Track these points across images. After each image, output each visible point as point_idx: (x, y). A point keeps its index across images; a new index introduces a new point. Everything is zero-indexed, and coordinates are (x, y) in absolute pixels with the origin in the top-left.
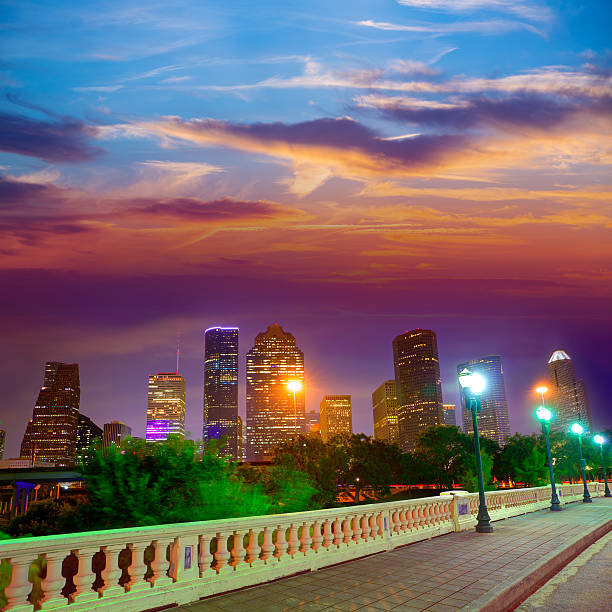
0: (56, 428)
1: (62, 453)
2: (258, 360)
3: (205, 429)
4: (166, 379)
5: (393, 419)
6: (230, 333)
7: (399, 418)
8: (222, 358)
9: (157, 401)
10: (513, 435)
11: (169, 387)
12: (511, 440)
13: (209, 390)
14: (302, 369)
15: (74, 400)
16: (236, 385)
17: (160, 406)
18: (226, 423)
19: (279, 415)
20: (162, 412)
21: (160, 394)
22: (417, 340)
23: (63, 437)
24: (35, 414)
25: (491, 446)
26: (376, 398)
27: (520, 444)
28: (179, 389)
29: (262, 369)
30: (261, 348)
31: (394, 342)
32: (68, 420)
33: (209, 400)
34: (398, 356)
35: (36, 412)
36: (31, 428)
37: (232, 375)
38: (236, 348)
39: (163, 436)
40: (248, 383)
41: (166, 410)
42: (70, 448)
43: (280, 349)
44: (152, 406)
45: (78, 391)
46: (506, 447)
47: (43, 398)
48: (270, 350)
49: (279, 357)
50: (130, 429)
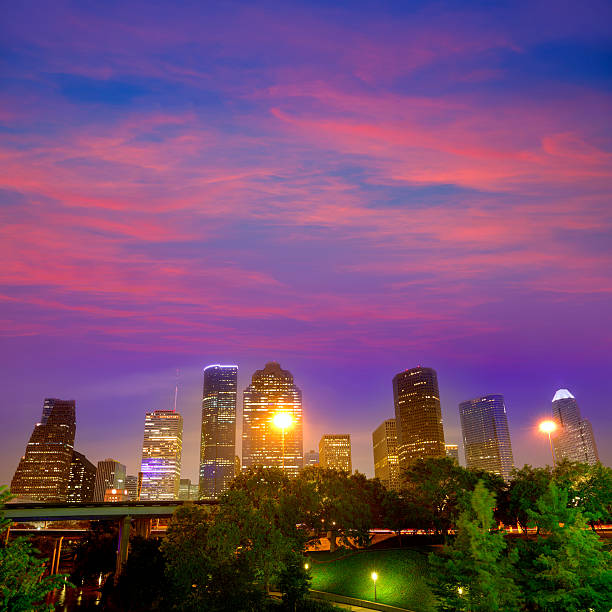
0: (49, 466)
1: (54, 492)
2: (255, 397)
3: (202, 469)
4: (163, 417)
5: (393, 459)
6: (229, 371)
7: (400, 457)
8: (220, 396)
9: (154, 438)
10: (521, 468)
11: (165, 425)
12: (519, 474)
13: (206, 429)
14: (300, 407)
15: (69, 436)
16: (234, 424)
17: (156, 444)
18: (223, 462)
19: (276, 454)
20: (157, 450)
21: (157, 432)
22: (417, 379)
23: (55, 474)
24: (28, 450)
25: (494, 483)
26: (376, 437)
27: (530, 478)
28: (176, 427)
29: (259, 407)
30: (259, 386)
31: (394, 381)
32: (61, 457)
33: (206, 438)
34: (398, 394)
35: (29, 448)
36: (23, 465)
37: (230, 413)
38: (235, 386)
39: (157, 475)
40: (244, 421)
41: (162, 448)
42: (62, 486)
43: (278, 387)
44: (147, 444)
45: (73, 428)
46: (513, 483)
47: (38, 434)
48: (267, 387)
49: (277, 395)
50: (125, 467)
